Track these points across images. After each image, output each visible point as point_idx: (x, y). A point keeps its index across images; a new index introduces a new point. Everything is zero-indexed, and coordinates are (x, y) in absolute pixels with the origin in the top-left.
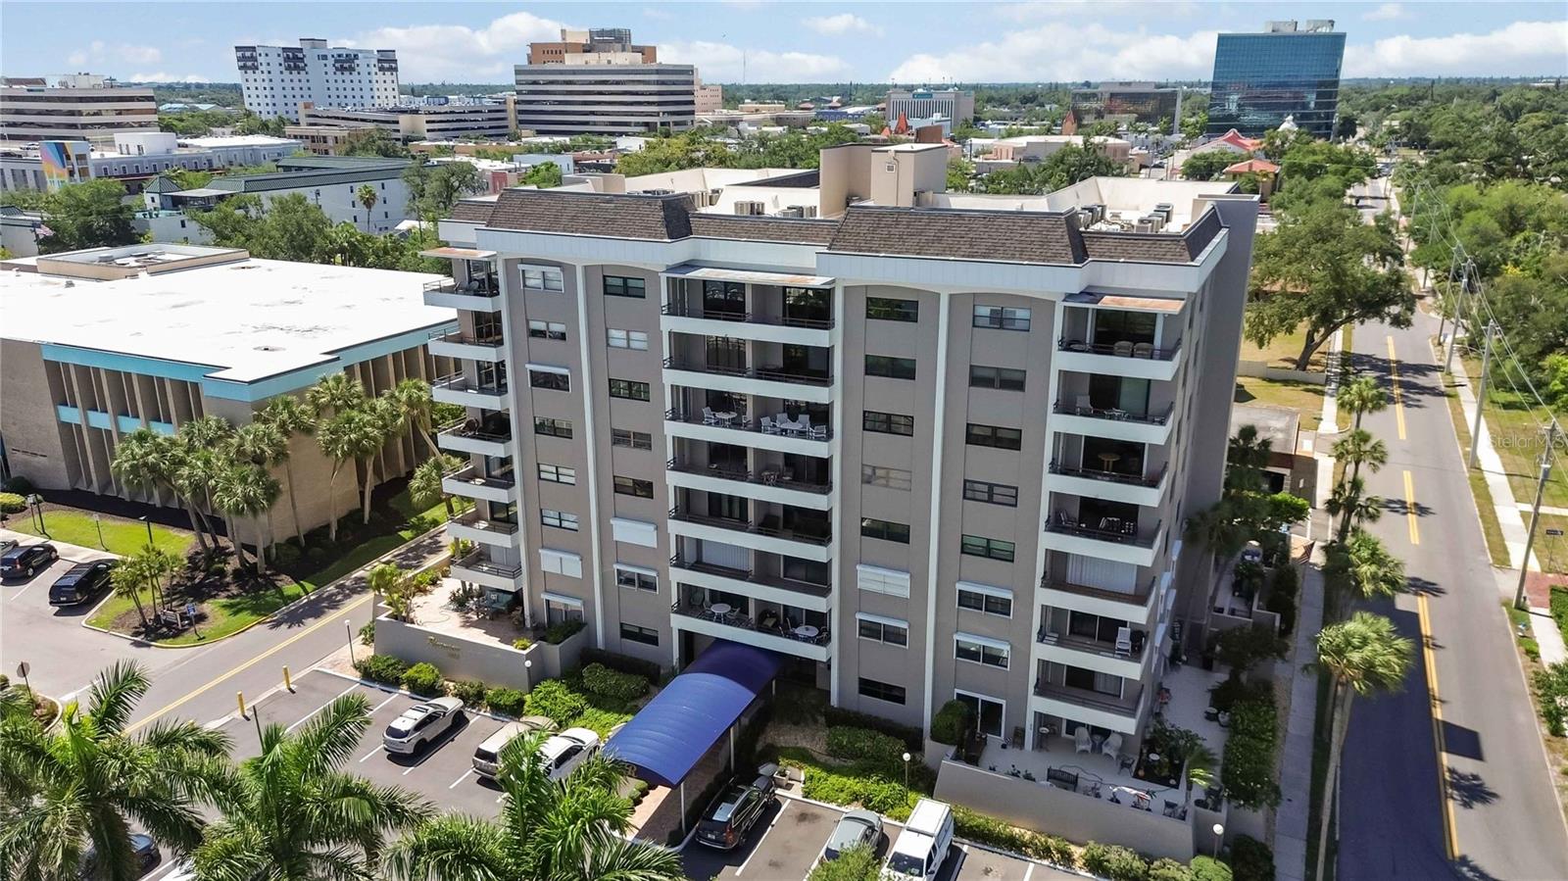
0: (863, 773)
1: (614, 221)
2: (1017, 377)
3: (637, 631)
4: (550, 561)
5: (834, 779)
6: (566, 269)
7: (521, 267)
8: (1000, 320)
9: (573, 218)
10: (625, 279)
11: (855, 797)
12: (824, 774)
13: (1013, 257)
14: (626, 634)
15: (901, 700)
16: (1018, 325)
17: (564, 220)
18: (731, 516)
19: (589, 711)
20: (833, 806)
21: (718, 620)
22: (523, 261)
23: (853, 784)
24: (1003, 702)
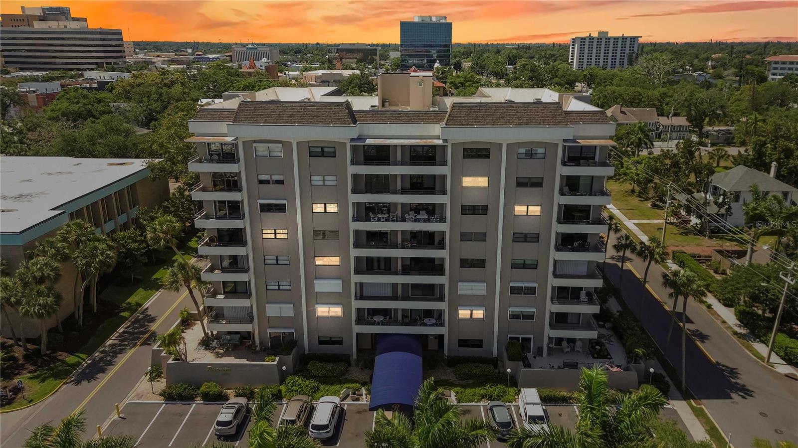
0: (481, 384)
1: (317, 116)
2: (540, 181)
3: (329, 339)
4: (272, 310)
5: (468, 391)
6: (286, 145)
7: (254, 145)
8: (530, 155)
9: (291, 116)
10: (322, 148)
11: (483, 397)
12: (463, 390)
13: (540, 124)
14: (321, 342)
15: (481, 346)
16: (539, 156)
17: (285, 117)
18: (379, 269)
19: (322, 387)
20: (473, 404)
21: (378, 324)
22: (255, 142)
23: (480, 391)
24: (532, 337)
